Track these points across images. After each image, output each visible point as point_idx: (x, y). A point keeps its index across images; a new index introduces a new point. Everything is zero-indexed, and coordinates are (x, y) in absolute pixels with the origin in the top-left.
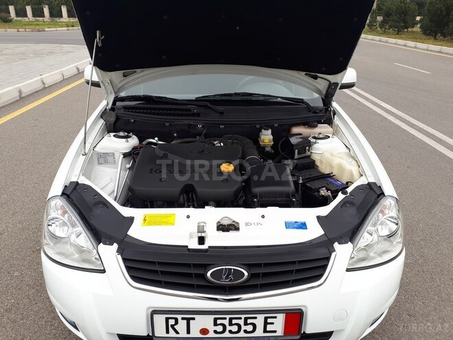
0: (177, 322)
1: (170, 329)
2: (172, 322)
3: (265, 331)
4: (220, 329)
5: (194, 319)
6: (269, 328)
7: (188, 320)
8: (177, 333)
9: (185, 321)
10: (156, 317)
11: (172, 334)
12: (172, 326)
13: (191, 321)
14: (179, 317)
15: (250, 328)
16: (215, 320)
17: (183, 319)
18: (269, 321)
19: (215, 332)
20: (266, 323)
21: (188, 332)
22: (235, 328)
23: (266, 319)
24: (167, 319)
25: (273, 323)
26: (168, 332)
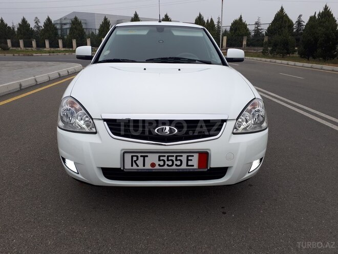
0: (137, 159)
1: (134, 163)
2: (135, 158)
3: (187, 165)
4: (162, 163)
5: (147, 156)
6: (190, 163)
7: (144, 157)
8: (138, 166)
9: (142, 158)
10: (126, 155)
11: (135, 167)
12: (135, 161)
13: (146, 158)
14: (139, 155)
15: (179, 163)
16: (159, 157)
17: (141, 156)
18: (190, 158)
19: (159, 165)
20: (188, 160)
21: (144, 166)
22: (170, 163)
23: (188, 156)
24: (132, 157)
25: (191, 160)
26: (132, 166)
